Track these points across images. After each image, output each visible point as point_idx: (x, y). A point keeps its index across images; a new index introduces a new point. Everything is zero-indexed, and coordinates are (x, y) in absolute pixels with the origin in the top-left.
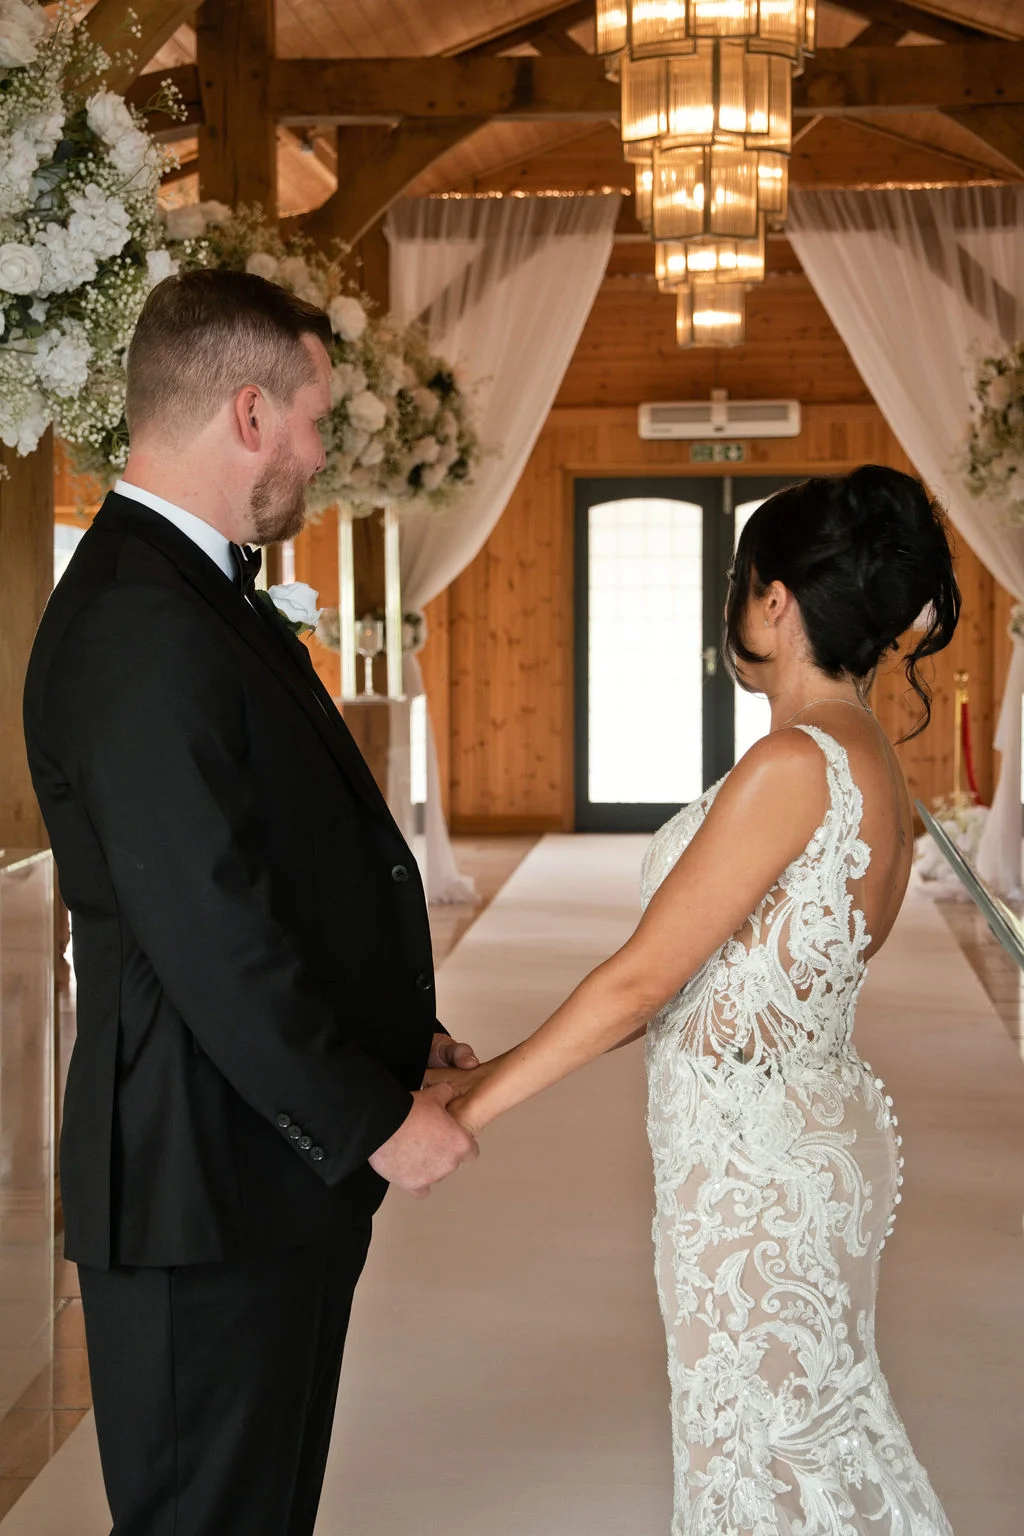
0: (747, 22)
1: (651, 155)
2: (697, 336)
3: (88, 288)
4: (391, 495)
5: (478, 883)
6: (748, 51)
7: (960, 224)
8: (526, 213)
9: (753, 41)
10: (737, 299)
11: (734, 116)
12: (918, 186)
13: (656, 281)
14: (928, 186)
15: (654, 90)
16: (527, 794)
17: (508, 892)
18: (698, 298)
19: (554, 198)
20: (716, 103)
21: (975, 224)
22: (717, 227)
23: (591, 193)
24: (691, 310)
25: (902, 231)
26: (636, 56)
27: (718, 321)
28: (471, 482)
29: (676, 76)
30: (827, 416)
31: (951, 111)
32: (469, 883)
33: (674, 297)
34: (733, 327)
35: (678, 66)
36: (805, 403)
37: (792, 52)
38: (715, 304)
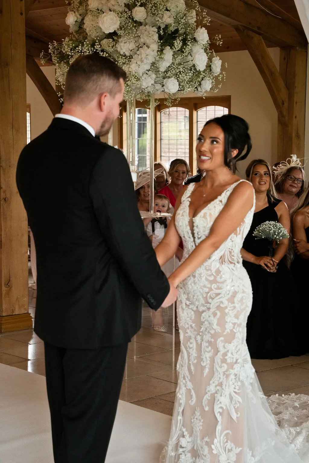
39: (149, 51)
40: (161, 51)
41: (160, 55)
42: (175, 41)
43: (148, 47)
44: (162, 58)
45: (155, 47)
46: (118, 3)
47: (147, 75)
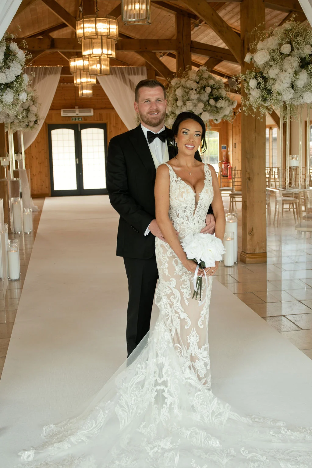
0: (107, 33)
1: (88, 58)
2: (84, 95)
3: (14, 82)
4: (22, 127)
5: (38, 207)
6: (108, 38)
7: (129, 74)
8: (42, 70)
9: (109, 37)
10: (91, 88)
11: (105, 51)
12: (120, 67)
13: (74, 84)
14: (122, 66)
15: (89, 45)
16: (41, 189)
17: (44, 208)
18: (83, 87)
19: (48, 67)
20: (102, 48)
21: (132, 74)
22: (103, 73)
23: (55, 66)
24: (82, 89)
25: (118, 75)
26: (85, 38)
27: (87, 92)
28: (38, 125)
29: (93, 43)
30: (99, 112)
31: (137, 52)
32: (36, 207)
33: (78, 87)
34: (90, 93)
35: (93, 41)
36: (94, 109)
37: (116, 39)
38: (86, 89)
39: (286, 74)
40: (296, 73)
41: (296, 76)
42: (309, 66)
43: (285, 71)
44: (298, 78)
45: (291, 71)
46: (273, 43)
47: (287, 91)
